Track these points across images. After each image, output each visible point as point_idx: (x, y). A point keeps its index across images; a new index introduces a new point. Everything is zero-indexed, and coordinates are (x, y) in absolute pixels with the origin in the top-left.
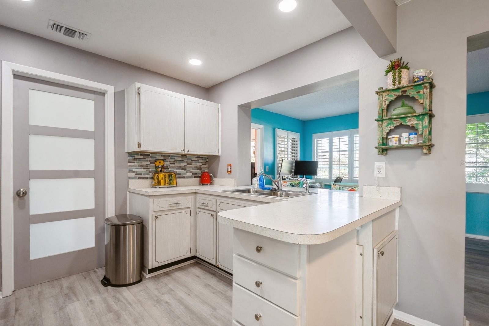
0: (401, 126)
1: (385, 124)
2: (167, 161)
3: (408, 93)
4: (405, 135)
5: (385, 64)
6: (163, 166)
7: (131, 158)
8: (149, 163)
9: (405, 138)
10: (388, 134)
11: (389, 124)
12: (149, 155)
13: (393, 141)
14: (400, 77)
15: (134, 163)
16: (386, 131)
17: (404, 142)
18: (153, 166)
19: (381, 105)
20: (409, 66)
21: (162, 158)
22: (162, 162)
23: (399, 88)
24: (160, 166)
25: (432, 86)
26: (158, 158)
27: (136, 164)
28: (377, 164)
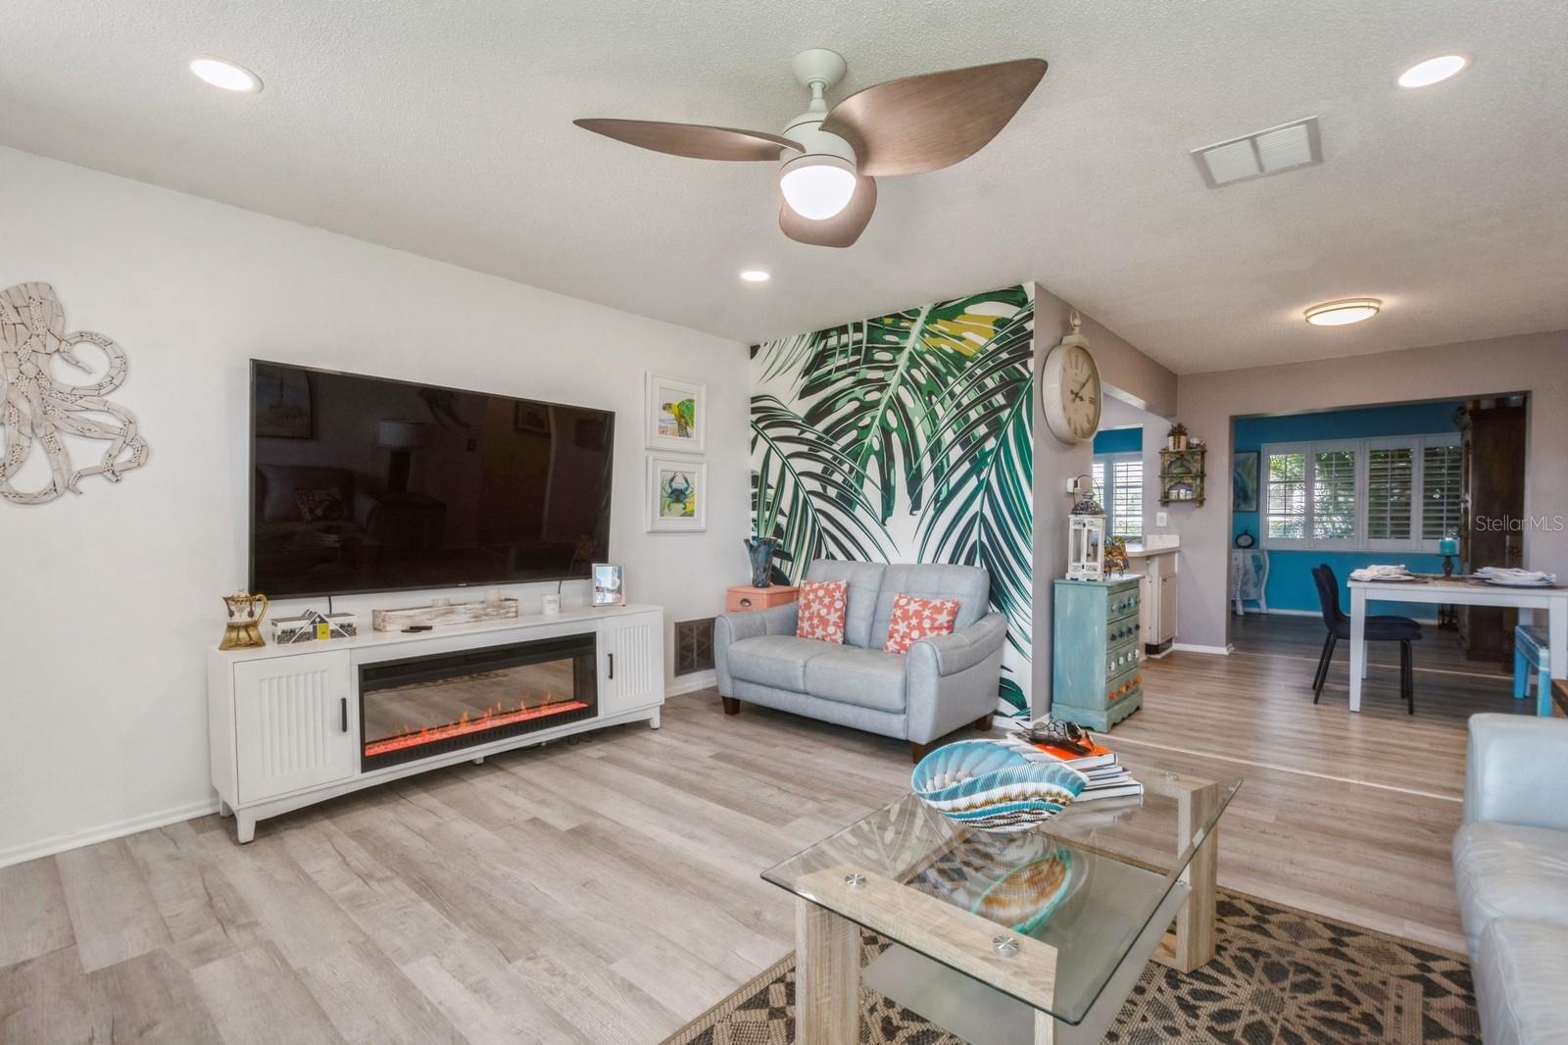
0: (1180, 482)
1: (1167, 480)
3: (1186, 457)
4: (1183, 491)
5: (1166, 425)
9: (1183, 493)
10: (1169, 489)
11: (1170, 481)
13: (1174, 494)
14: (1179, 442)
16: (1167, 487)
17: (1182, 497)
19: (1163, 464)
20: (1187, 431)
23: (1178, 452)
25: (1203, 453)
28: (1159, 514)
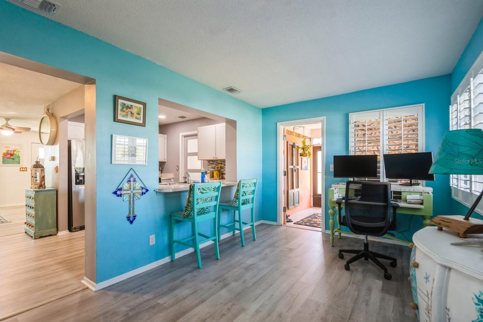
2: (222, 164)
6: (221, 167)
7: (209, 163)
8: (215, 165)
12: (215, 161)
15: (209, 165)
18: (217, 167)
21: (220, 162)
22: (220, 164)
24: (219, 167)
26: (219, 162)
27: (210, 166)
